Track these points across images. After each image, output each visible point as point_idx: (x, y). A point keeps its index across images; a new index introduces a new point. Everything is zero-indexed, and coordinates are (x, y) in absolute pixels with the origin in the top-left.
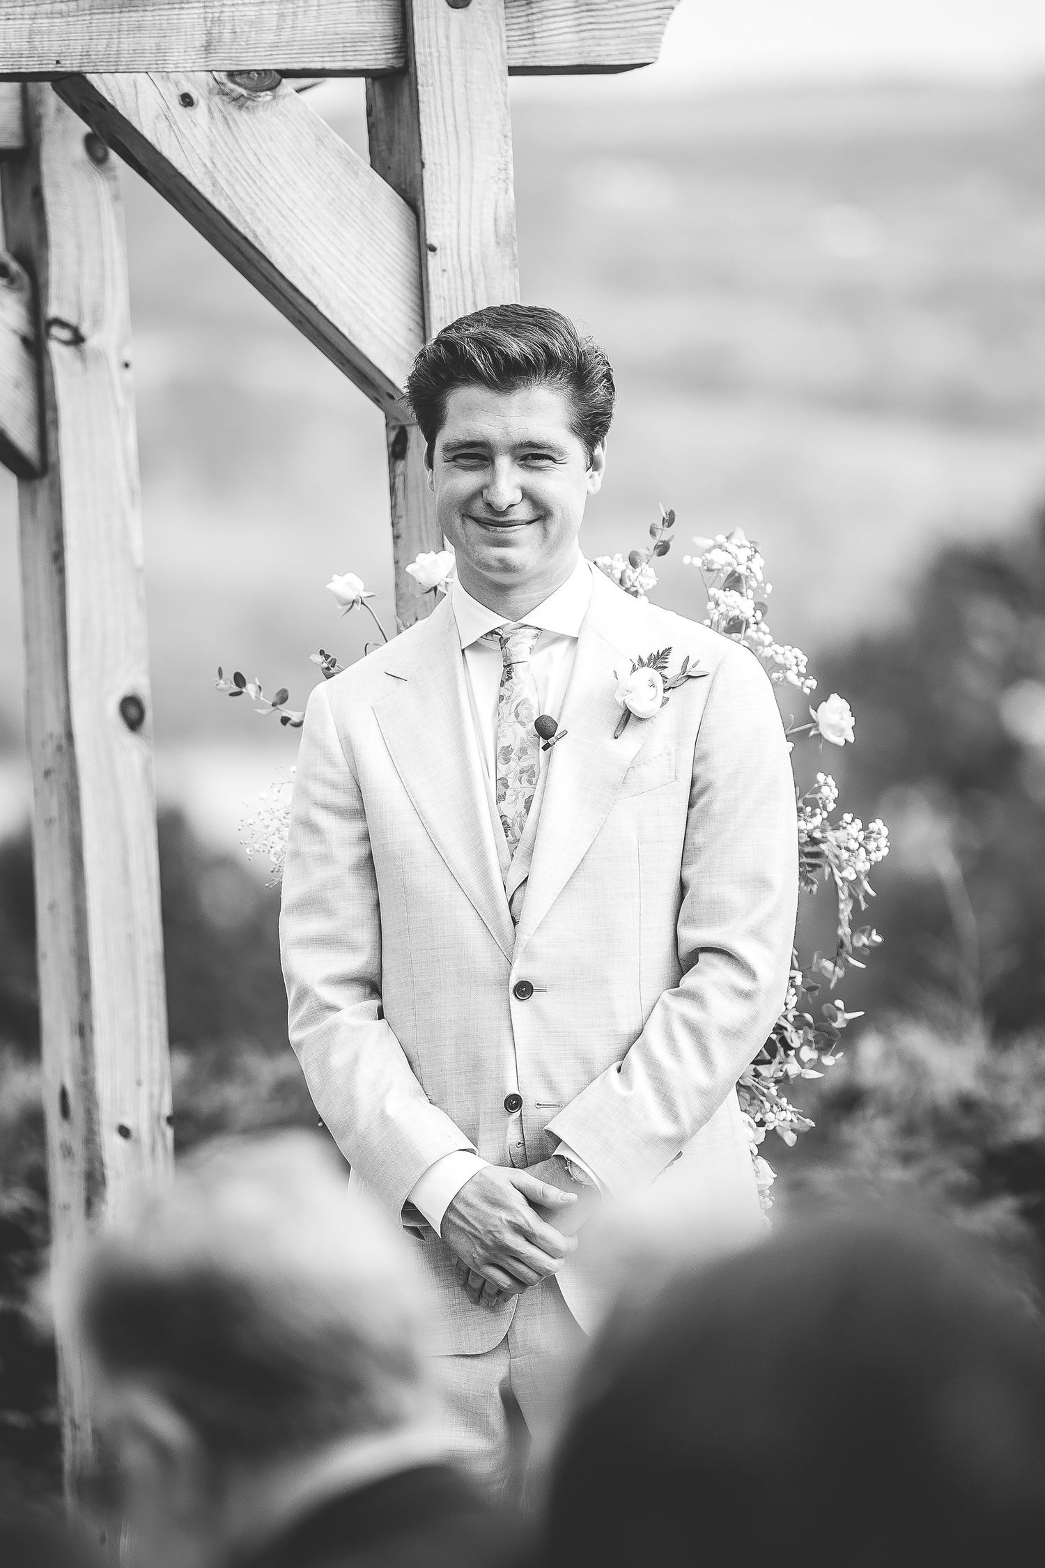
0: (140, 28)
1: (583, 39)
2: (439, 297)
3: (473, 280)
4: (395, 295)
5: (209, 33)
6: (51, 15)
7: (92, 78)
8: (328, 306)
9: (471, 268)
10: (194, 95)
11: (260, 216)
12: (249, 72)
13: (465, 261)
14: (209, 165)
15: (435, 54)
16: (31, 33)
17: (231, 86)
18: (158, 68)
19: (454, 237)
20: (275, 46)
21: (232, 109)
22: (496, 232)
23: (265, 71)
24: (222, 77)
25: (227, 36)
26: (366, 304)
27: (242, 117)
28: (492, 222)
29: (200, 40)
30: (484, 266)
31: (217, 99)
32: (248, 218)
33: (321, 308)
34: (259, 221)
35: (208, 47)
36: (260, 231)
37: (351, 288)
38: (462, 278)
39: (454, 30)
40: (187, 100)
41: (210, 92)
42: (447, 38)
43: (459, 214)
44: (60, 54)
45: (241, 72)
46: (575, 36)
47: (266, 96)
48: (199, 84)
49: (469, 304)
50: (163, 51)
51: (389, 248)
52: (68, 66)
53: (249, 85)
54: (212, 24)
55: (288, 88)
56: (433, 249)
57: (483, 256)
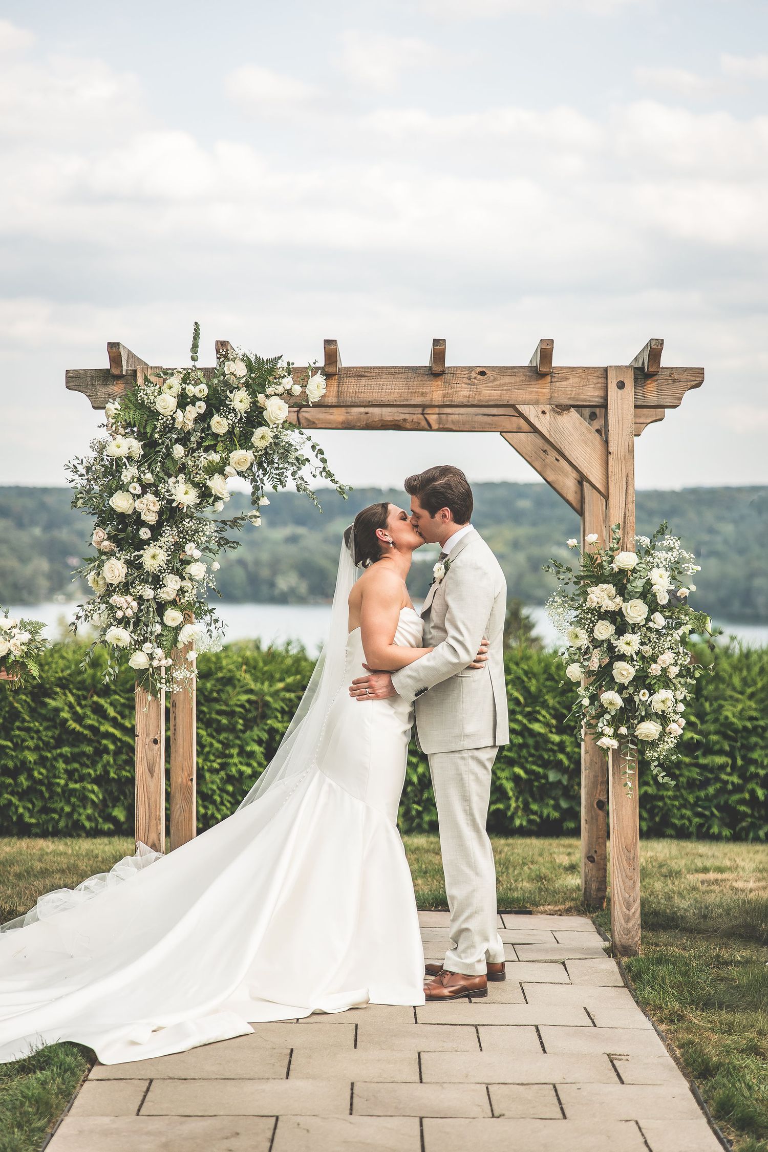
0: (531, 393)
1: (659, 399)
2: (612, 466)
3: (622, 462)
4: (600, 465)
5: (551, 395)
6: (506, 390)
7: (518, 406)
9: (621, 458)
10: (546, 412)
12: (562, 405)
13: (619, 456)
14: (549, 428)
15: (614, 402)
16: (501, 394)
17: (557, 409)
18: (536, 403)
19: (617, 450)
20: (569, 398)
21: (557, 415)
22: (629, 449)
23: (567, 405)
24: (554, 406)
25: (556, 396)
26: (593, 468)
27: (559, 418)
28: (628, 446)
29: (549, 396)
30: (625, 458)
31: (552, 412)
32: (559, 444)
33: (579, 468)
34: (563, 445)
35: (550, 399)
36: (562, 447)
37: (588, 463)
38: (618, 461)
39: (619, 395)
40: (544, 412)
41: (551, 410)
42: (618, 397)
43: (619, 444)
44: (509, 399)
45: (560, 405)
46: (657, 398)
47: (567, 412)
48: (547, 408)
49: (620, 468)
50: (538, 400)
51: (599, 453)
52: (511, 403)
53: (562, 408)
54: (552, 393)
55: (572, 409)
56: (610, 453)
57: (625, 455)
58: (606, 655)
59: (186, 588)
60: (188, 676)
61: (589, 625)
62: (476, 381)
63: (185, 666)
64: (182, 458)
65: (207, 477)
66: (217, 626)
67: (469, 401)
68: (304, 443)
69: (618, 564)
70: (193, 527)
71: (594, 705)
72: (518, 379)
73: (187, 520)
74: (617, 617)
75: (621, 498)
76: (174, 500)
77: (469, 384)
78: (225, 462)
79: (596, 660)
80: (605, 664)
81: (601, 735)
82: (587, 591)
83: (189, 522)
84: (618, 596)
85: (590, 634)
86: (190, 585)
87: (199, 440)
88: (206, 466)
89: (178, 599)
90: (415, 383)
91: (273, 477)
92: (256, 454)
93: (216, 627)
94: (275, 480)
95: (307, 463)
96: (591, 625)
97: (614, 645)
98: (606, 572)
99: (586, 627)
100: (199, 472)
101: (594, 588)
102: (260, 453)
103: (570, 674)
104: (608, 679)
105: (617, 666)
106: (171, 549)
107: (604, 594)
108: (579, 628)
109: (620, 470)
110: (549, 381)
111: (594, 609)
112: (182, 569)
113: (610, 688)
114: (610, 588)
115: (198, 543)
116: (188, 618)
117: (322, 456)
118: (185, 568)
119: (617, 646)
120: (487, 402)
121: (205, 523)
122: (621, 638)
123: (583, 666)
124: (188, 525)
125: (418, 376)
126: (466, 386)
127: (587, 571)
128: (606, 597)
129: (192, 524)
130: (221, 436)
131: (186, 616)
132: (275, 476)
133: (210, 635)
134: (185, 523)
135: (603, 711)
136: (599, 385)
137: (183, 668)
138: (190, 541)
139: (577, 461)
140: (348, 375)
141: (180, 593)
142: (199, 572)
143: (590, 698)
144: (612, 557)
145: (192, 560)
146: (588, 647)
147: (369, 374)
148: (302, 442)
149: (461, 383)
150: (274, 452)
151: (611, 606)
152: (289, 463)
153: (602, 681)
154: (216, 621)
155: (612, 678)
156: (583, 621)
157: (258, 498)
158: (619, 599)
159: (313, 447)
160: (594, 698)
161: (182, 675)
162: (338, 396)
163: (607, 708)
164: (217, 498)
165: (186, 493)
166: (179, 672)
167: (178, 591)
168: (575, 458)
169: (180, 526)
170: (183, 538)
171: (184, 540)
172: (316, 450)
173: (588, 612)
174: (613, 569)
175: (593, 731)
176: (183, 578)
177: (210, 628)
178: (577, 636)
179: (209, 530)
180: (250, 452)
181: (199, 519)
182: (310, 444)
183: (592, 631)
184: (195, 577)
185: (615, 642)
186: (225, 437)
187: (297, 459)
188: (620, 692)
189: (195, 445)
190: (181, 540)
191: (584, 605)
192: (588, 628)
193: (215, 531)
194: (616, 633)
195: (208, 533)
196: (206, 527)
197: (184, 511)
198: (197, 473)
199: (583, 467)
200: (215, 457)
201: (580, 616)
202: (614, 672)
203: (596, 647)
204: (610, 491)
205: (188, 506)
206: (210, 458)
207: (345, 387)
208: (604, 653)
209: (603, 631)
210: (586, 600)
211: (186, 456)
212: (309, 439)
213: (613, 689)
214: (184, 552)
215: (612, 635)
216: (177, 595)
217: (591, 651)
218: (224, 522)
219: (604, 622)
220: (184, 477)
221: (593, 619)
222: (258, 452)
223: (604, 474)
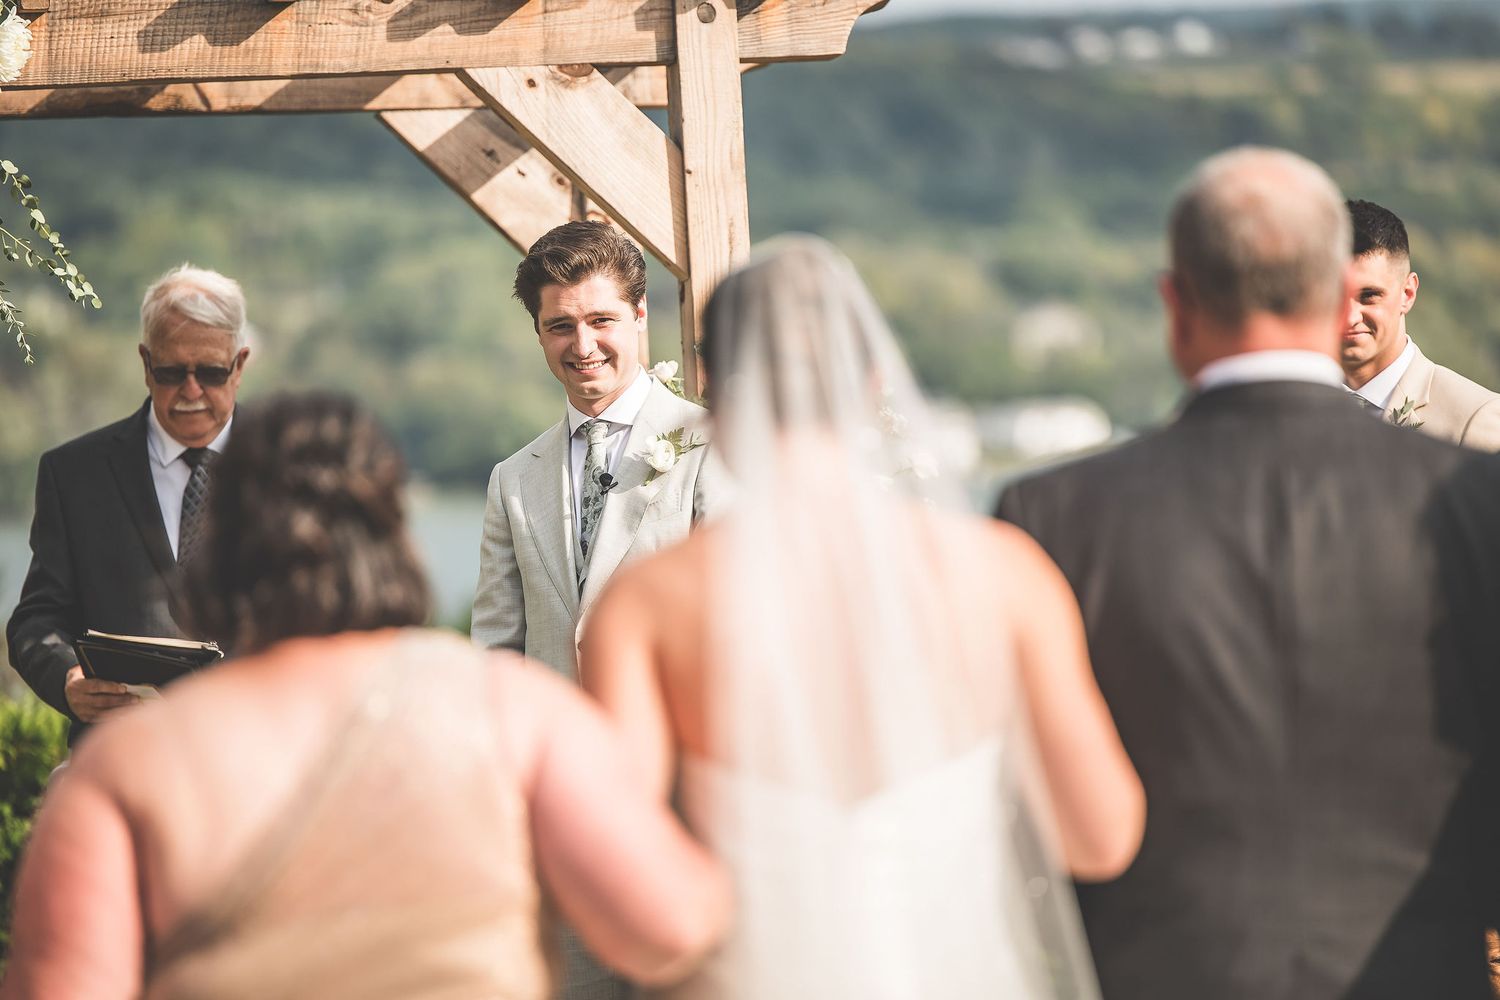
0: (501, 40)
1: (794, 40)
3: (716, 191)
5: (546, 42)
6: (443, 33)
7: (468, 71)
9: (714, 183)
10: (537, 81)
12: (572, 65)
13: (710, 179)
14: (546, 124)
15: (691, 52)
16: (431, 45)
17: (561, 74)
18: (512, 62)
19: (703, 165)
20: (588, 48)
21: (561, 89)
22: (731, 161)
23: (583, 64)
24: (554, 68)
25: (558, 43)
26: (648, 207)
27: (567, 93)
28: (728, 155)
29: (540, 45)
30: (722, 182)
31: (551, 82)
33: (618, 210)
35: (545, 50)
37: (637, 198)
38: (709, 191)
39: (704, 36)
40: (531, 83)
41: (547, 78)
42: (700, 41)
43: (707, 151)
44: (448, 57)
45: (567, 65)
46: (788, 38)
47: (583, 79)
48: (539, 73)
49: (713, 206)
50: (516, 54)
51: (664, 172)
52: (454, 64)
53: (574, 71)
54: (549, 35)
55: (596, 74)
56: (689, 172)
57: (724, 177)
62: (371, 17)
67: (356, 65)
72: (468, 8)
77: (354, 24)
90: (230, 26)
109: (714, 210)
110: (541, 9)
120: (399, 63)
125: (236, 10)
126: (349, 27)
136: (656, 14)
140: (71, 14)
147: (119, 10)
149: (335, 21)
162: (50, 62)
204: (693, 261)
207: (64, 43)
223: (677, 222)
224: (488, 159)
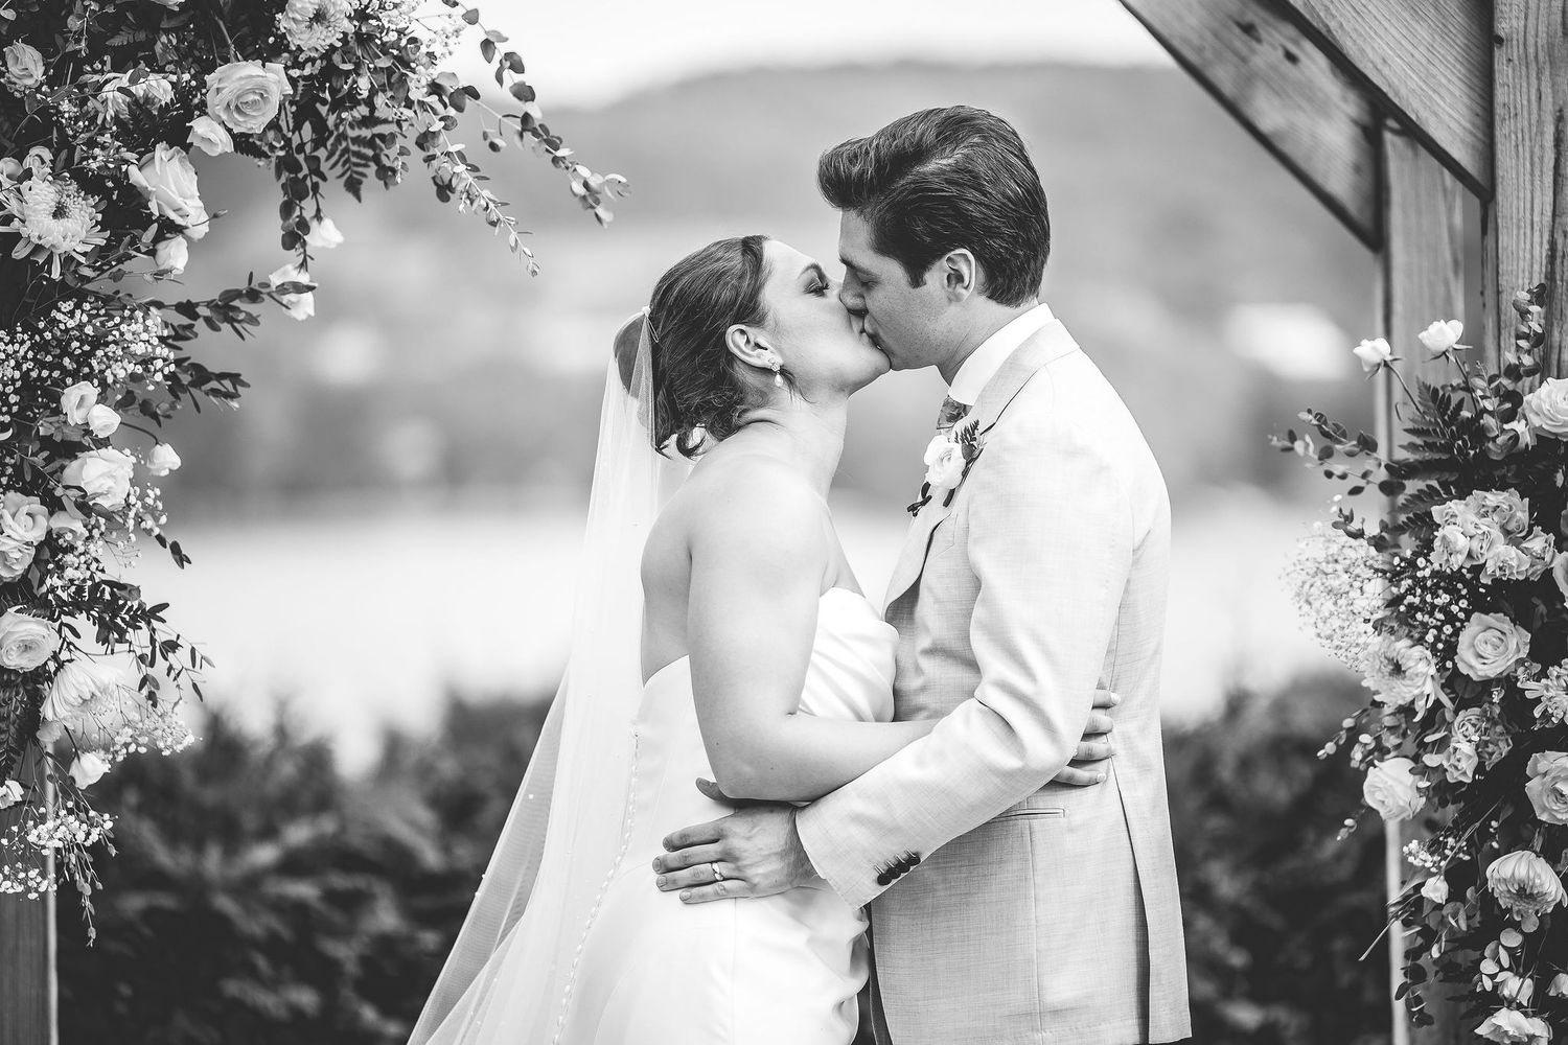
2: (1503, 85)
3: (1538, 69)
4: (1463, 82)
8: (1397, 94)
9: (1536, 57)
11: (1334, 12)
13: (1531, 50)
19: (1522, 29)
26: (1434, 91)
28: (1560, 15)
30: (1550, 56)
32: (1322, 14)
33: (1391, 95)
34: (1333, 16)
36: (1333, 25)
37: (1420, 78)
38: (1527, 67)
43: (1527, 8)
49: (1533, 91)
51: (1461, 40)
56: (1500, 41)
57: (1551, 46)
58: (1499, 729)
59: (69, 537)
60: (80, 837)
61: (1439, 629)
63: (70, 804)
64: (38, 90)
65: (131, 156)
66: (178, 667)
68: (457, 32)
69: (1536, 421)
70: (89, 330)
71: (1463, 900)
73: (67, 306)
74: (1535, 600)
75: (1538, 193)
76: (17, 237)
78: (189, 104)
79: (1466, 748)
80: (1495, 758)
81: (1494, 1001)
82: (1430, 515)
83: (71, 314)
84: (1537, 529)
85: (1443, 660)
86: (78, 526)
87: (97, 28)
88: (125, 116)
89: (35, 576)
91: (346, 150)
92: (295, 73)
93: (170, 668)
94: (354, 160)
95: (469, 102)
96: (1448, 629)
97: (1529, 695)
98: (1495, 450)
99: (1430, 638)
100: (100, 139)
101: (1454, 506)
102: (308, 71)
103: (1379, 796)
104: (1507, 813)
105: (1542, 766)
106: (10, 406)
107: (1491, 526)
108: (1406, 642)
109: (1534, 98)
111: (1457, 576)
112: (52, 474)
113: (1515, 841)
114: (1512, 503)
115: (103, 384)
116: (71, 637)
117: (518, 78)
118: (63, 468)
119: (1538, 701)
121: (127, 313)
122: (1554, 671)
123: (1420, 770)
124: (71, 324)
127: (1430, 446)
128: (1497, 533)
129: (85, 318)
130: (171, 14)
131: (66, 631)
132: (354, 148)
133: (151, 696)
134: (60, 316)
135: (1492, 919)
137: (63, 813)
138: (76, 376)
139: (1386, 71)
141: (47, 554)
142: (110, 483)
143: (1450, 876)
144: (1515, 398)
145: (87, 441)
146: (1438, 704)
148: (450, 30)
150: (358, 65)
151: (1514, 563)
152: (409, 104)
153: (1490, 819)
154: (171, 646)
155: (1525, 806)
156: (1419, 616)
157: (304, 226)
158: (1539, 542)
159: (487, 46)
160: (1462, 877)
161: (59, 834)
163: (1509, 910)
164: (169, 228)
165: (59, 212)
166: (50, 824)
167: (39, 548)
168: (1378, 61)
169: (41, 325)
170: (51, 367)
171: (56, 374)
172: (497, 57)
173: (1437, 586)
174: (1516, 437)
175: (1464, 989)
176: (54, 505)
177: (150, 671)
178: (1397, 669)
179: (145, 336)
180: (278, 67)
181: (107, 300)
182: (475, 35)
183: (1451, 650)
184: (98, 500)
185: (1532, 684)
186: (183, 18)
187: (435, 88)
188: (1551, 856)
189: (83, 44)
190: (45, 373)
191: (1421, 562)
192: (1437, 639)
193: (162, 339)
194: (1533, 655)
195: (139, 349)
196: (134, 327)
197: (56, 275)
198: (91, 143)
199: (1403, 91)
200: (159, 88)
201: (1410, 599)
202: (1533, 787)
203: (1461, 705)
204: (1500, 173)
205: (68, 260)
206: (139, 90)
208: (1495, 724)
209: (1487, 650)
210: (1426, 548)
211: (51, 81)
212: (472, 18)
213: (1526, 845)
214: (58, 411)
215: (1521, 662)
216: (36, 560)
217: (1448, 716)
218: (187, 309)
219: (1490, 619)
220: (47, 155)
221: (1454, 608)
222: (301, 66)
223: (1477, 115)
224: (1245, 37)
